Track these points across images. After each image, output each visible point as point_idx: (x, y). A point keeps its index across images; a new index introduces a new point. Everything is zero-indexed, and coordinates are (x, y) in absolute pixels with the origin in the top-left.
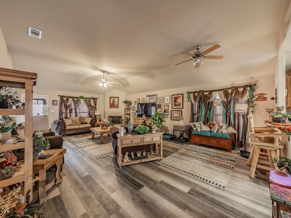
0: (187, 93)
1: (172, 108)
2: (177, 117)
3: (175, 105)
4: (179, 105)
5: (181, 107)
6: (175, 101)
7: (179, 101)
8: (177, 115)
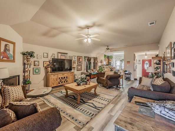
0: (85, 57)
1: (78, 64)
2: (79, 69)
3: (79, 62)
4: (80, 62)
5: (81, 63)
6: (79, 60)
7: (81, 60)
8: (80, 68)
